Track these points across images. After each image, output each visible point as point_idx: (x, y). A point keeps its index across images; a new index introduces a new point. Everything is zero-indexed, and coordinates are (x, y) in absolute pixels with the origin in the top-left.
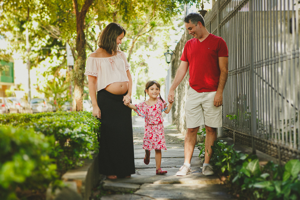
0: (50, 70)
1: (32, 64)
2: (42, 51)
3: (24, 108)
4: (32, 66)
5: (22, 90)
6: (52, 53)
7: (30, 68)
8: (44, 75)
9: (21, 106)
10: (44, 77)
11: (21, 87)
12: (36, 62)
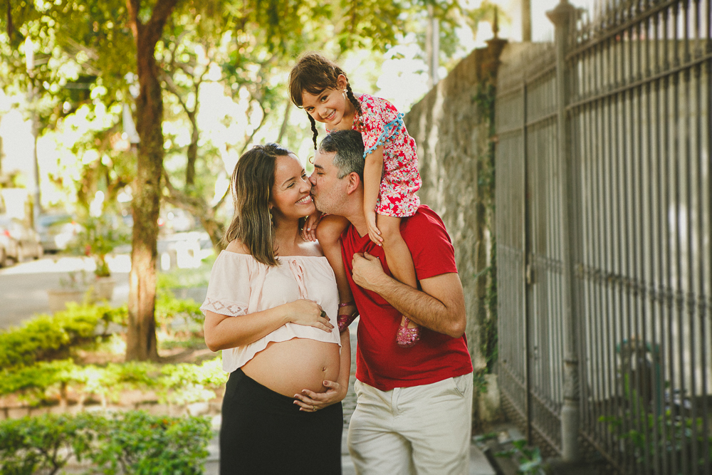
0: (89, 137)
1: (43, 123)
2: (67, 93)
3: (20, 244)
4: (45, 126)
5: (21, 187)
6: (93, 95)
7: (39, 132)
8: (75, 150)
9: (11, 239)
10: (74, 155)
11: (18, 180)
12: (53, 118)
